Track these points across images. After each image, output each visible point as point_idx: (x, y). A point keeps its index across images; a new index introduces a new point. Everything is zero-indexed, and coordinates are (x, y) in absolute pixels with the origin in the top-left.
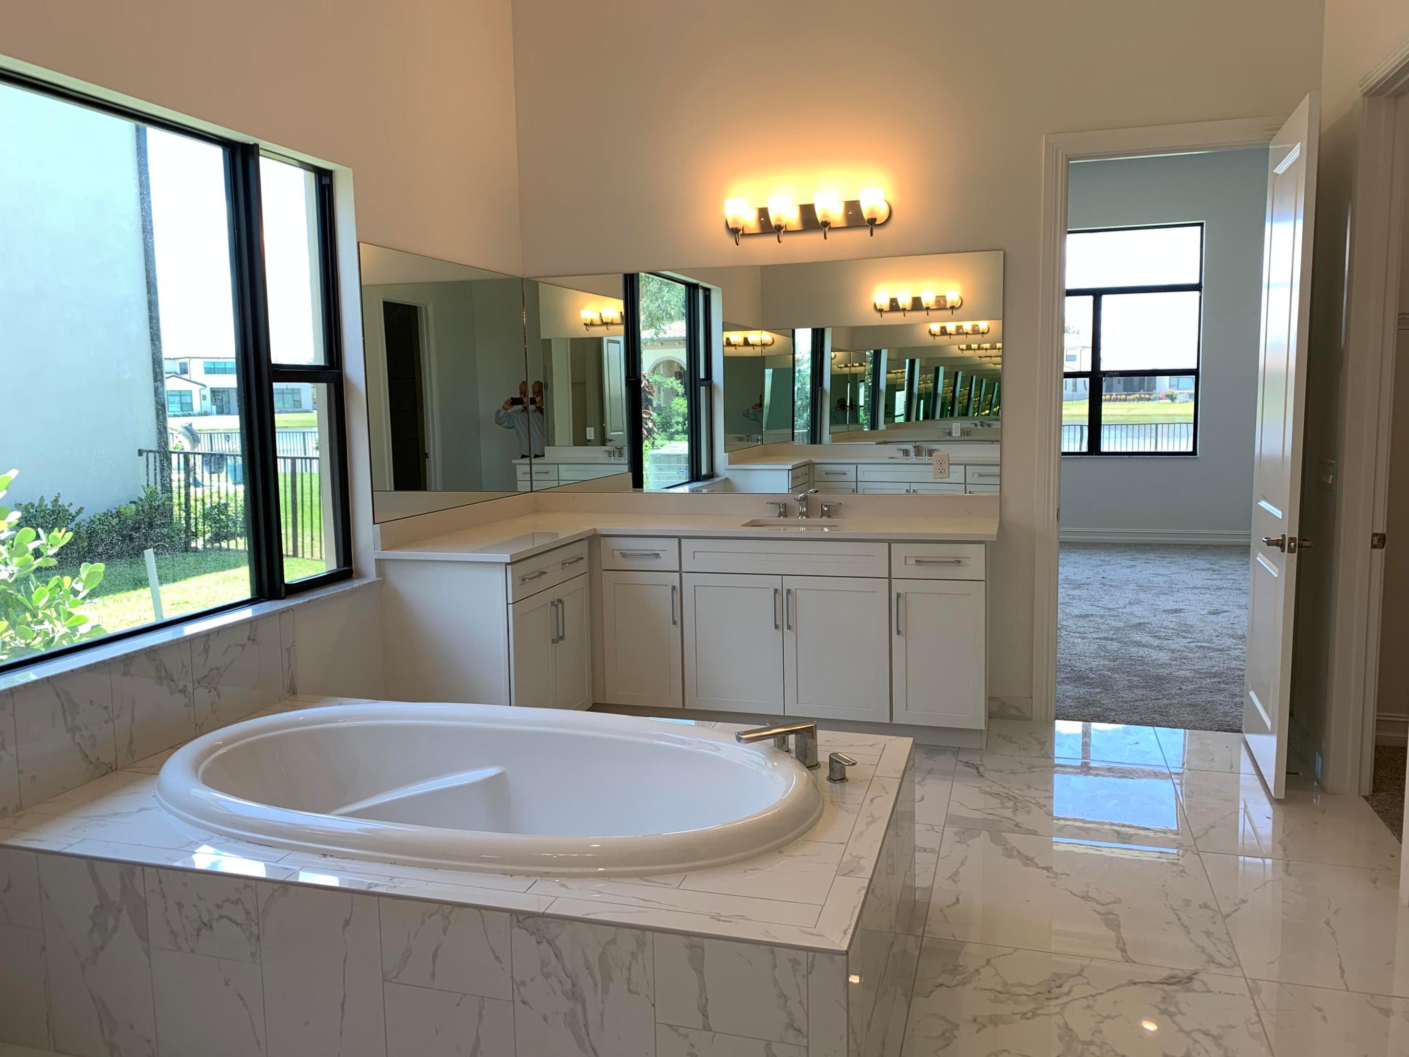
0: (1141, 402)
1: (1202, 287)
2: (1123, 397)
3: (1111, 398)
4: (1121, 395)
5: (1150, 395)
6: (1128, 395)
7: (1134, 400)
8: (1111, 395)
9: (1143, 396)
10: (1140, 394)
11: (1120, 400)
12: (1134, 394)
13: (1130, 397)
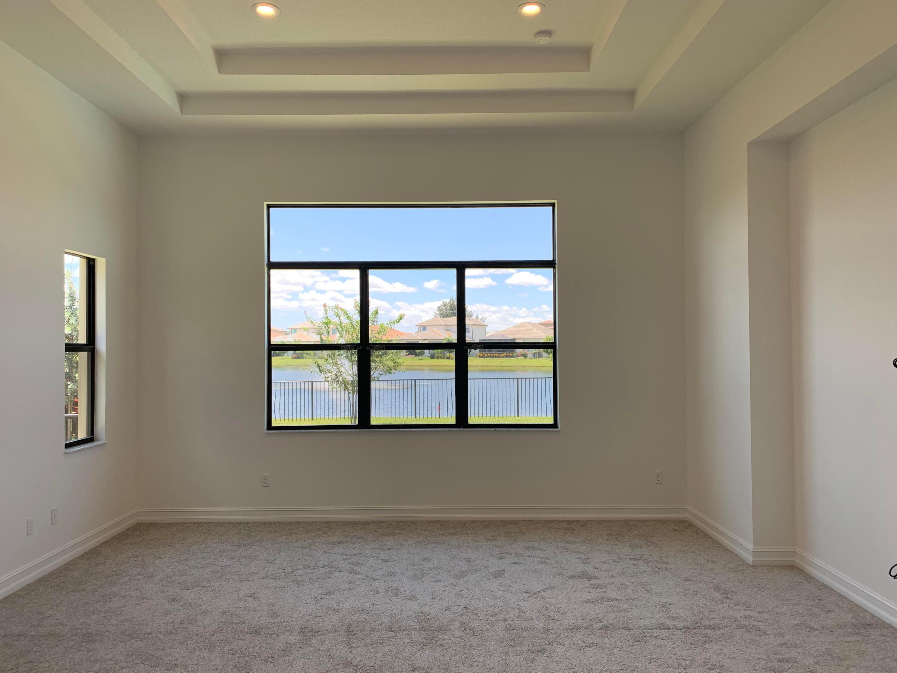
0: (508, 358)
1: (556, 264)
2: (497, 355)
3: (490, 355)
4: (496, 354)
5: (512, 354)
6: (500, 354)
7: (503, 357)
8: (491, 354)
9: (508, 354)
10: (507, 353)
11: (496, 357)
12: (503, 353)
13: (501, 355)
